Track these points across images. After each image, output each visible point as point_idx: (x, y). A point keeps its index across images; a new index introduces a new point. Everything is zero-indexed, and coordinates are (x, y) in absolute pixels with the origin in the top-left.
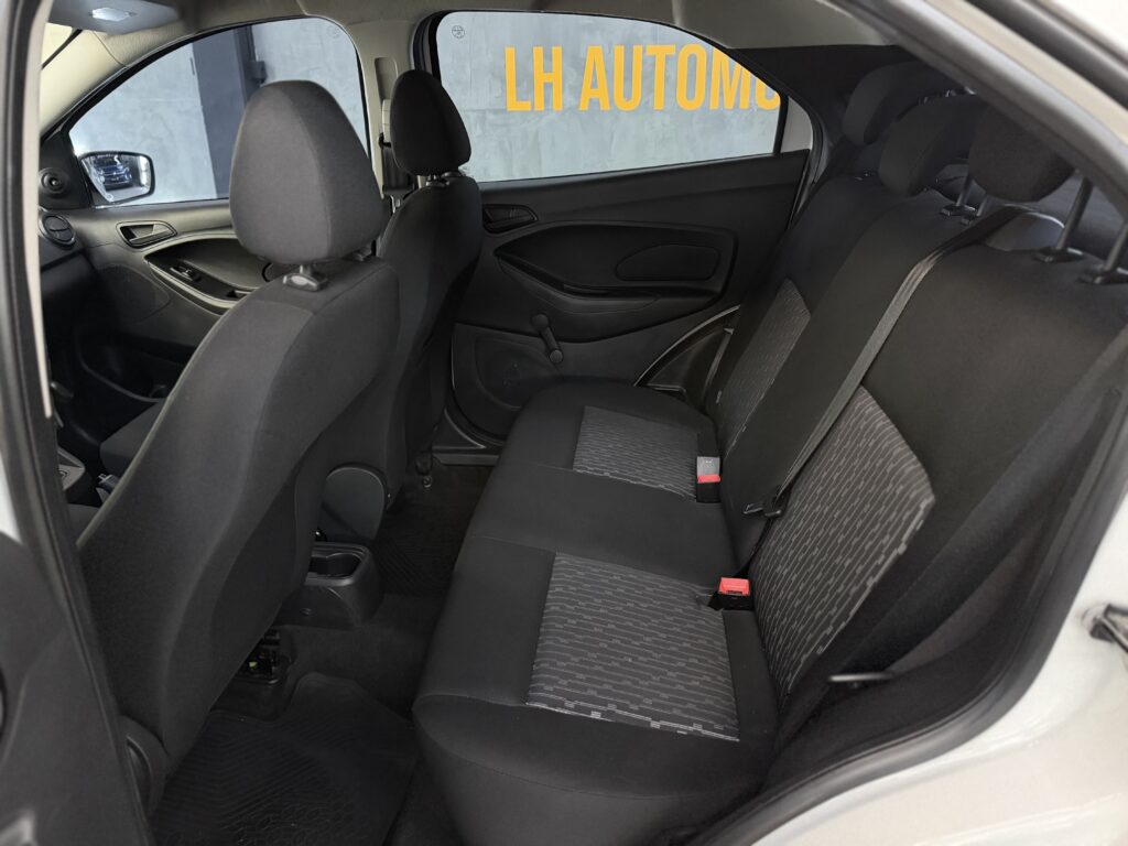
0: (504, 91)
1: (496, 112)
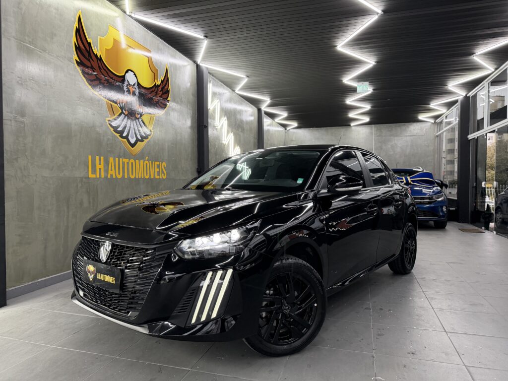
0: (88, 171)
1: (86, 178)
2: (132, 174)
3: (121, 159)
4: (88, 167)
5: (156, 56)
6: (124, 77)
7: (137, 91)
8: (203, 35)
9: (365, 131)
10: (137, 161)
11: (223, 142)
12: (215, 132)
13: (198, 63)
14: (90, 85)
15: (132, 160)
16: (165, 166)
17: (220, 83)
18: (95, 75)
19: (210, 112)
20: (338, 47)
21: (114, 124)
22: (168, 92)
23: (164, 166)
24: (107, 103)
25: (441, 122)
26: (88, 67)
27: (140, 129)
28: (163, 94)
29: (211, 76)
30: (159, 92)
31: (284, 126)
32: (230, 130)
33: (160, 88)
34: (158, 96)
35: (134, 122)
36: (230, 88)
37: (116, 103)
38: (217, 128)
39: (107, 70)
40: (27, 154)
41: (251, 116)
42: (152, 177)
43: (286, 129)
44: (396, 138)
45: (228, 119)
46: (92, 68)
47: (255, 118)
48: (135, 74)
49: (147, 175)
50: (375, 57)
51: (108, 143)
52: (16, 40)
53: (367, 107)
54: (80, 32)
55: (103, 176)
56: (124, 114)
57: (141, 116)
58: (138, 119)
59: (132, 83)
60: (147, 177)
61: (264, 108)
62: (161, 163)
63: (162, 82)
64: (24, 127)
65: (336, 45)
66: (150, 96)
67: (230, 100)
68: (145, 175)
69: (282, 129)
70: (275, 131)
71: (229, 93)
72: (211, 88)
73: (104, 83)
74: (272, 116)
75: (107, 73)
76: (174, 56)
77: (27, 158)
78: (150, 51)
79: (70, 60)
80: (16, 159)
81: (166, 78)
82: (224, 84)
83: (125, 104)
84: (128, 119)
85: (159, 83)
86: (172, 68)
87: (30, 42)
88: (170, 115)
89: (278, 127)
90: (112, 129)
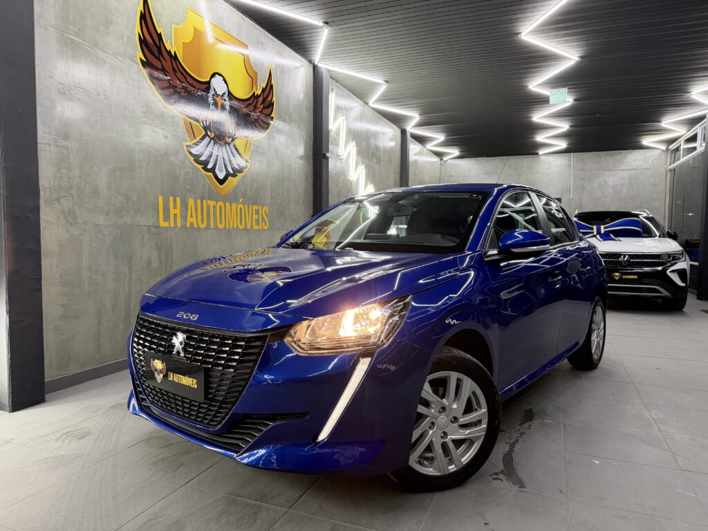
0: (158, 217)
1: (155, 227)
2: (221, 223)
3: (205, 202)
4: (158, 212)
5: (255, 55)
6: (208, 83)
7: (227, 104)
8: (322, 21)
9: (559, 163)
10: (228, 204)
11: (350, 178)
12: (339, 164)
13: (316, 63)
14: (161, 94)
15: (220, 203)
16: (267, 212)
17: (348, 92)
18: (168, 80)
19: (332, 134)
20: (522, 34)
21: (194, 151)
22: (271, 105)
23: (265, 211)
24: (185, 122)
25: (677, 149)
26: (157, 69)
27: (232, 158)
28: (264, 108)
29: (334, 82)
30: (259, 105)
31: (439, 155)
32: (360, 161)
33: (261, 99)
34: (257, 111)
35: (224, 148)
36: (361, 100)
37: (198, 121)
38: (341, 157)
39: (184, 73)
40: (72, 192)
41: (392, 140)
42: (249, 227)
43: (441, 160)
44: (605, 173)
45: (358, 144)
46: (164, 70)
47: (396, 144)
48: (224, 80)
49: (241, 224)
50: (579, 49)
51: (187, 177)
52: (57, 31)
53: (564, 126)
54: (146, 18)
55: (179, 225)
56: (209, 136)
57: (233, 140)
58: (229, 144)
59: (220, 93)
60: (242, 227)
61: (410, 129)
62: (260, 207)
63: (264, 90)
64: (68, 154)
65: (521, 31)
66: (245, 110)
67: (361, 117)
68: (239, 225)
69: (436, 159)
70: (426, 162)
71: (360, 107)
72: (333, 100)
73: (180, 92)
74: (421, 140)
75: (185, 78)
76: (280, 54)
77: (73, 198)
78: (246, 46)
79: (132, 58)
80: (58, 200)
81: (269, 84)
82: (354, 94)
83: (210, 123)
84: (214, 143)
85: (259, 92)
86: (278, 71)
87: (75, 32)
88: (274, 138)
89: (430, 157)
90: (192, 159)
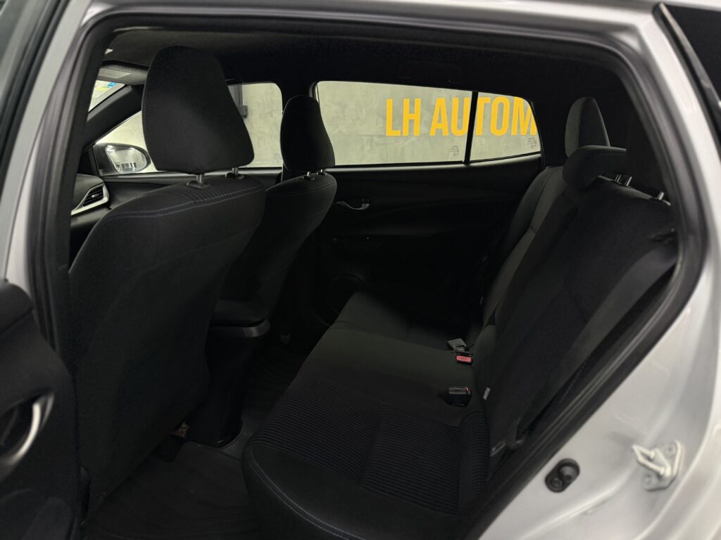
0: (385, 124)
1: (380, 136)
4: (385, 118)
